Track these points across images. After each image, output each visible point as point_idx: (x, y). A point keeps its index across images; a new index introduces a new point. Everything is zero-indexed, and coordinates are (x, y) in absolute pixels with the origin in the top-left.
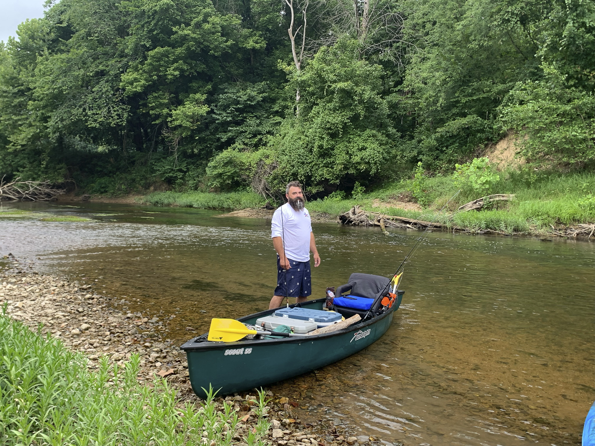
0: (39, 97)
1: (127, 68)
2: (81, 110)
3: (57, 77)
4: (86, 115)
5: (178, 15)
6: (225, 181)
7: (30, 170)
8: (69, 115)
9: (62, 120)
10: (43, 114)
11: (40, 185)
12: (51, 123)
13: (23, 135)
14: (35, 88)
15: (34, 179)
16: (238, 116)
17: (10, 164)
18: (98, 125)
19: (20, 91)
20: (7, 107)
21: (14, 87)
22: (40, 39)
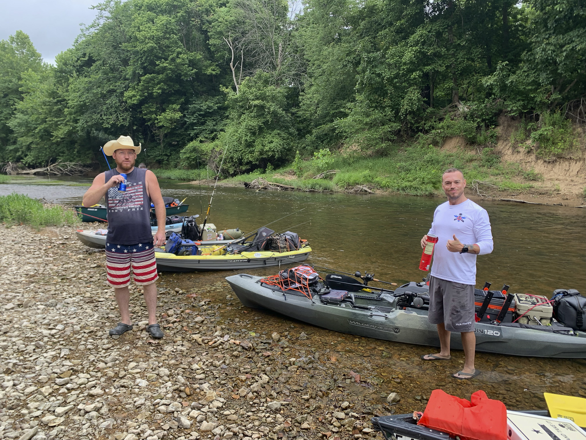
0: (71, 106)
1: (129, 88)
2: (99, 116)
3: (83, 94)
4: (102, 119)
5: (160, 53)
6: (191, 162)
7: (68, 155)
8: (91, 119)
9: (87, 122)
10: (74, 117)
11: (75, 165)
12: (80, 124)
13: (61, 131)
14: (69, 100)
15: (71, 161)
16: (201, 119)
17: (54, 151)
18: (110, 126)
19: (58, 101)
20: (50, 112)
21: (54, 98)
22: (71, 65)
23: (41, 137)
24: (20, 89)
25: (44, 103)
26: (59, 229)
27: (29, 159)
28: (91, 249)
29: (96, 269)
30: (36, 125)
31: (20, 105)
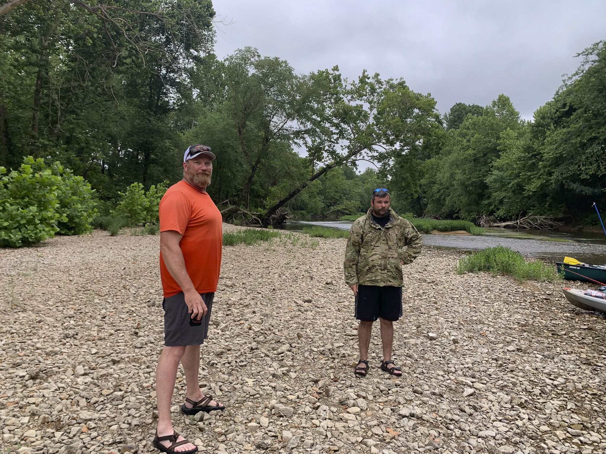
0: (546, 159)
2: (577, 166)
3: (560, 145)
4: (580, 170)
7: (538, 209)
8: (567, 170)
9: (562, 174)
10: (548, 170)
11: (545, 219)
12: (554, 177)
13: (534, 185)
14: (544, 153)
15: (541, 215)
17: (525, 205)
18: (589, 177)
19: (533, 155)
20: (524, 167)
21: (529, 153)
22: (549, 118)
23: (513, 191)
24: (498, 148)
25: (519, 159)
26: (540, 284)
27: (501, 213)
28: (578, 309)
29: (587, 331)
30: (510, 180)
31: (497, 163)
